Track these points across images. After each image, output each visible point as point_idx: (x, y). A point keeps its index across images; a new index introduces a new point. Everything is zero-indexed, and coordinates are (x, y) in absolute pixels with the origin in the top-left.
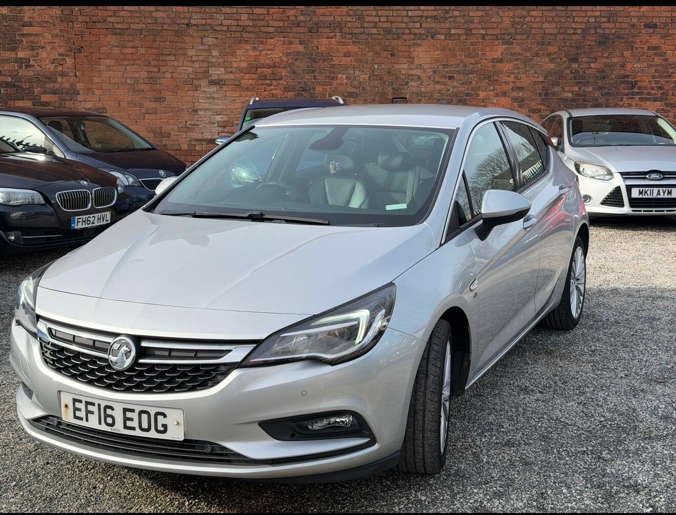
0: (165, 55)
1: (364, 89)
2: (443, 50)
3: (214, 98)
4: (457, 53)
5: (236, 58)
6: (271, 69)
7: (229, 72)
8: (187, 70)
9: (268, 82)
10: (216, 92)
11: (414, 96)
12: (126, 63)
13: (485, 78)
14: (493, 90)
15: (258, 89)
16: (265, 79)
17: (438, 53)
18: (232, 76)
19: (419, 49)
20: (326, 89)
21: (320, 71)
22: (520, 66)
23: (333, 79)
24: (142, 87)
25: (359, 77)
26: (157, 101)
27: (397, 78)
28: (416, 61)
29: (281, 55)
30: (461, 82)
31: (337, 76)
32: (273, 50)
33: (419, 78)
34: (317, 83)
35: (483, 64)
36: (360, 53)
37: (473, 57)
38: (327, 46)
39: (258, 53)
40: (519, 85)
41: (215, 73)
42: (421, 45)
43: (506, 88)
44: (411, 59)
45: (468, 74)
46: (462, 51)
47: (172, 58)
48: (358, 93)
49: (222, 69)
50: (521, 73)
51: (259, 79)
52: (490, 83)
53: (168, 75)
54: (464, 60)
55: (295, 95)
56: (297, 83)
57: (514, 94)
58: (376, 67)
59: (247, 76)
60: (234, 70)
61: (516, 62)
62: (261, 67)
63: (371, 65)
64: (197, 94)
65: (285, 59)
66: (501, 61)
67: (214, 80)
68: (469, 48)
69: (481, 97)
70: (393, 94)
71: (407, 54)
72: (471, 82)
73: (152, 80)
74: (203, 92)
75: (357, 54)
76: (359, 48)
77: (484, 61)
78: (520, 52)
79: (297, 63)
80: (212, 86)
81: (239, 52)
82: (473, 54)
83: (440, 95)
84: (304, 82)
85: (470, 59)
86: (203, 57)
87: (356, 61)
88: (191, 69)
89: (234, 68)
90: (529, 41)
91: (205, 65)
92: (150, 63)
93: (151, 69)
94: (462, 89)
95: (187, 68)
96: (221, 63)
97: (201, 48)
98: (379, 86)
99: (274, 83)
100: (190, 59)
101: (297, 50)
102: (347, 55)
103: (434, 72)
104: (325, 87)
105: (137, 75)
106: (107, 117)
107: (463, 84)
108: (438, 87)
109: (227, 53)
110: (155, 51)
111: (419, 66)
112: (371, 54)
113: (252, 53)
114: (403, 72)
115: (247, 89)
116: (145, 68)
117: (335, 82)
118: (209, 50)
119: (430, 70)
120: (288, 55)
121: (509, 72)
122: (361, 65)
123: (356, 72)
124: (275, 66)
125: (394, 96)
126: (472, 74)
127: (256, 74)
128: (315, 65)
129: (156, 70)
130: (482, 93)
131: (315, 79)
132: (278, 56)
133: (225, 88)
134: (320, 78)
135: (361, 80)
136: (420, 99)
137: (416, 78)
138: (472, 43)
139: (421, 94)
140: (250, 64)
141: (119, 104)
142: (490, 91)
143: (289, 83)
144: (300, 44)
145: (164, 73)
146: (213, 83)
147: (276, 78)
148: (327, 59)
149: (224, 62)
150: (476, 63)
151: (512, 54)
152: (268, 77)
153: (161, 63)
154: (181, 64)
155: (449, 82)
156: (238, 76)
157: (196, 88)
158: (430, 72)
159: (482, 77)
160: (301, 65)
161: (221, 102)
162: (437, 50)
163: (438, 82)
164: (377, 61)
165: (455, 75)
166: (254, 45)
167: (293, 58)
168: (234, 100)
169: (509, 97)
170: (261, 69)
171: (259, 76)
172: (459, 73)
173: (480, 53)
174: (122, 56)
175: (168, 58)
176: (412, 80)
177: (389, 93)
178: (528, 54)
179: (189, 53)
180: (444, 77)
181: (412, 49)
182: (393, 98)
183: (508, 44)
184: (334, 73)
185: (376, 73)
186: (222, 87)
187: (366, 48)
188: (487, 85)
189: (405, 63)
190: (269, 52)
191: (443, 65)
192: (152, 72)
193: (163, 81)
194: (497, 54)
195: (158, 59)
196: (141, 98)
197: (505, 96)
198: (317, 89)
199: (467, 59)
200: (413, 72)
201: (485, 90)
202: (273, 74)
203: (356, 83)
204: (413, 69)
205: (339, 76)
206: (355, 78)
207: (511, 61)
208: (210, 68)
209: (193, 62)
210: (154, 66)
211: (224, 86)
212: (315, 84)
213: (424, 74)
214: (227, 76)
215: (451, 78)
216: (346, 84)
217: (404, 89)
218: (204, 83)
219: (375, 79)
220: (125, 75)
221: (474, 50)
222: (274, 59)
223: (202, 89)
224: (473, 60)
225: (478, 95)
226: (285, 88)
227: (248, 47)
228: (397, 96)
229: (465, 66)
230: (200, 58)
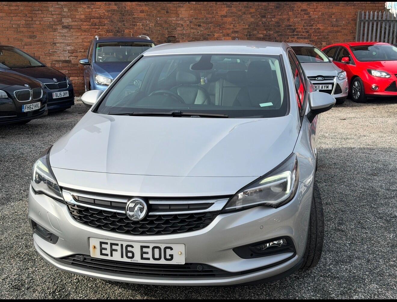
0: (35, 10)
1: (152, 31)
2: (195, 10)
3: (65, 36)
4: (202, 12)
5: (78, 13)
6: (98, 20)
7: (74, 21)
8: (49, 19)
9: (97, 27)
10: (67, 33)
11: (180, 36)
12: (12, 15)
13: (217, 26)
14: (222, 33)
15: (91, 31)
16: (96, 25)
17: (192, 11)
18: (76, 23)
19: (182, 9)
20: (130, 31)
21: (127, 21)
22: (236, 19)
23: (134, 25)
24: (22, 29)
25: (149, 24)
26: (31, 38)
27: (170, 25)
28: (181, 16)
29: (104, 11)
30: (205, 28)
31: (137, 24)
32: (99, 9)
33: (182, 25)
34: (125, 28)
35: (216, 18)
36: (149, 11)
37: (211, 14)
38: (131, 7)
39: (91, 10)
40: (236, 30)
41: (67, 21)
42: (183, 7)
43: (229, 32)
44: (177, 15)
45: (208, 24)
46: (205, 10)
47: (40, 12)
48: (149, 34)
49: (70, 19)
50: (236, 23)
51: (92, 25)
52: (220, 28)
53: (38, 23)
54: (206, 16)
55: (113, 35)
56: (114, 28)
57: (233, 35)
58: (158, 19)
59: (85, 23)
60: (77, 20)
61: (234, 17)
62: (92, 18)
63: (155, 18)
64: (55, 33)
65: (106, 14)
66: (226, 16)
67: (66, 25)
68: (209, 9)
69: (216, 36)
70: (168, 34)
71: (175, 11)
72: (210, 28)
73: (28, 25)
74: (59, 32)
75: (148, 11)
76: (149, 8)
77: (217, 17)
78: (236, 12)
79: (114, 16)
80: (64, 29)
81: (80, 9)
82: (211, 12)
83: (193, 35)
84: (118, 27)
85: (210, 15)
86: (59, 12)
87: (147, 15)
88: (51, 19)
89: (77, 18)
90: (240, 6)
91: (59, 16)
92: (27, 15)
93: (27, 19)
94: (206, 32)
95: (49, 18)
96: (69, 16)
97: (57, 6)
98: (160, 30)
99: (101, 27)
100: (51, 13)
101: (113, 9)
102: (142, 12)
103: (191, 22)
104: (130, 30)
105: (19, 22)
107: (206, 29)
108: (192, 31)
109: (73, 10)
110: (30, 8)
111: (182, 19)
112: (155, 12)
113: (87, 10)
114: (173, 22)
115: (85, 31)
116: (24, 18)
117: (136, 28)
118: (62, 8)
119: (188, 21)
120: (108, 11)
121: (230, 22)
122: (150, 17)
123: (147, 22)
124: (101, 18)
125: (169, 36)
126: (211, 24)
127: (90, 22)
128: (124, 17)
129: (30, 19)
130: (216, 34)
131: (124, 25)
132: (102, 12)
133: (72, 30)
134: (127, 25)
135: (150, 26)
136: (183, 38)
137: (181, 25)
138: (210, 6)
139: (184, 34)
140: (86, 16)
141: (9, 39)
142: (220, 33)
143: (109, 28)
144: (115, 5)
145: (35, 21)
146: (65, 27)
147: (102, 25)
148: (130, 14)
149: (71, 15)
150: (213, 17)
151: (231, 13)
152: (97, 24)
153: (33, 15)
154: (45, 16)
155: (199, 28)
156: (80, 23)
157: (55, 30)
158: (188, 22)
159: (216, 26)
160: (116, 17)
161: (70, 38)
162: (191, 10)
163: (192, 28)
164: (159, 16)
165: (201, 24)
166: (88, 5)
167: (111, 14)
168: (77, 37)
169: (230, 36)
170: (93, 19)
171: (92, 24)
172: (203, 23)
173: (215, 12)
174: (9, 11)
175: (37, 12)
176: (178, 26)
177: (166, 34)
178: (240, 13)
179: (50, 10)
180: (196, 25)
181: (178, 9)
182: (168, 37)
183: (229, 7)
184: (135, 22)
185: (158, 23)
186: (70, 30)
187: (152, 8)
188: (219, 30)
189: (174, 17)
190: (97, 10)
191: (195, 18)
192: (28, 20)
193: (35, 26)
194: (224, 13)
195: (31, 13)
196: (22, 36)
197: (228, 36)
198: (125, 31)
199: (207, 15)
200: (179, 22)
201: (218, 33)
202: (100, 22)
203: (147, 28)
204: (179, 21)
205: (138, 24)
206: (147, 26)
207: (231, 17)
208: (63, 19)
209: (53, 15)
210: (29, 17)
211: (71, 29)
212: (124, 29)
213: (185, 23)
214: (73, 23)
215: (199, 26)
216: (142, 28)
217: (174, 32)
218: (59, 27)
219: (158, 25)
220: (12, 22)
221: (211, 10)
222: (100, 14)
223: (58, 31)
224: (211, 16)
225: (214, 35)
226: (107, 31)
227: (85, 7)
228: (170, 36)
229: (207, 19)
230: (57, 13)
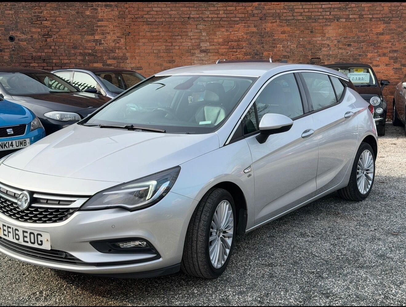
0: (175, 36)
1: (293, 53)
2: (344, 28)
3: (203, 60)
4: (354, 30)
5: (217, 36)
6: (237, 43)
7: (212, 45)
8: (188, 44)
9: (235, 50)
10: (204, 57)
11: (325, 57)
12: (154, 41)
13: (371, 45)
14: (377, 52)
15: (229, 54)
16: (233, 48)
17: (341, 30)
18: (214, 47)
19: (329, 28)
20: (270, 54)
21: (266, 42)
22: (395, 37)
23: (274, 47)
24: (162, 54)
25: (291, 46)
26: (171, 63)
27: (314, 46)
28: (327, 35)
29: (243, 34)
30: (356, 48)
31: (277, 46)
32: (238, 31)
33: (328, 45)
34: (264, 50)
35: (370, 36)
36: (291, 31)
37: (364, 32)
38: (271, 28)
39: (229, 33)
40: (394, 49)
41: (204, 45)
42: (330, 25)
43: (385, 51)
44: (323, 34)
45: (360, 43)
46: (357, 28)
47: (180, 37)
48: (290, 56)
49: (208, 43)
50: (396, 41)
51: (230, 48)
52: (375, 48)
53: (177, 48)
54: (358, 34)
55: (251, 58)
56: (252, 51)
57: (391, 55)
58: (301, 40)
59: (223, 47)
60: (215, 44)
61: (393, 35)
62: (231, 42)
63: (298, 38)
64: (193, 58)
65: (245, 36)
66: (382, 34)
67: (203, 49)
68: (361, 27)
69: (369, 57)
70: (312, 56)
71: (321, 31)
72: (362, 47)
73: (168, 51)
74: (197, 56)
75: (289, 32)
76: (291, 28)
77: (371, 34)
78: (395, 28)
79: (253, 38)
80: (202, 53)
81: (218, 33)
82: (364, 30)
83: (342, 56)
84: (256, 50)
85: (362, 33)
86: (198, 36)
87: (288, 36)
88: (190, 43)
89: (215, 42)
90: (401, 21)
91: (198, 41)
92: (167, 41)
93: (167, 44)
94: (356, 52)
95: (188, 43)
96: (208, 40)
97: (196, 31)
98: (303, 51)
99: (238, 51)
100: (190, 38)
101: (253, 31)
102: (284, 32)
103: (338, 42)
104: (269, 53)
105: (160, 48)
106: (135, 72)
107: (357, 49)
108: (340, 51)
109: (211, 34)
110: (170, 34)
111: (329, 38)
112: (298, 32)
113: (225, 33)
114: (318, 42)
115: (222, 55)
116: (164, 44)
117: (275, 49)
118: (201, 32)
119: (336, 41)
120: (247, 33)
121: (388, 41)
122: (292, 38)
123: (288, 43)
124: (239, 41)
125: (312, 58)
126: (363, 43)
127: (228, 46)
128: (263, 39)
129: (170, 44)
130: (370, 54)
131: (263, 48)
132: (241, 35)
133: (209, 54)
134: (266, 47)
135: (292, 48)
136: (329, 59)
137: (327, 46)
138: (363, 23)
139: (330, 55)
140: (224, 40)
141: (150, 64)
142: (375, 53)
143: (247, 51)
144: (254, 27)
145: (174, 46)
146: (202, 51)
147: (240, 48)
148: (270, 36)
149: (209, 39)
150: (366, 36)
151: (389, 30)
152: (235, 47)
153: (173, 41)
154: (184, 41)
155: (348, 48)
156: (217, 47)
157: (193, 54)
158: (336, 42)
159: (370, 45)
160: (255, 40)
161: (207, 62)
162: (340, 28)
163: (340, 48)
164: (302, 36)
165: (352, 44)
166: (227, 29)
167: (250, 36)
168: (214, 61)
169: (387, 56)
170: (231, 43)
171: (229, 47)
172: (354, 42)
173: (369, 29)
174: (151, 37)
175: (177, 37)
176: (324, 47)
177: (309, 55)
178: (400, 30)
179: (189, 34)
180: (345, 45)
181: (324, 28)
182: (312, 59)
183: (387, 24)
184: (275, 44)
185: (301, 43)
186: (208, 54)
187: (295, 28)
188: (373, 49)
189: (320, 37)
190: (236, 32)
191: (344, 37)
192: (168, 46)
193: (174, 51)
194: (380, 30)
195: (171, 38)
196: (161, 61)
197: (385, 56)
198: (264, 53)
199: (360, 33)
200: (325, 42)
201: (372, 53)
202: (238, 45)
203: (288, 50)
204: (324, 41)
205: (278, 45)
206: (288, 47)
207: (389, 34)
208: (201, 43)
209: (191, 39)
210: (169, 43)
211: (209, 53)
212: (263, 51)
213: (332, 43)
214: (211, 47)
215: (349, 45)
216: (282, 50)
217: (319, 52)
218: (197, 51)
219: (300, 47)
220: (153, 48)
221: (365, 27)
222: (238, 37)
223: (196, 55)
224: (364, 34)
225: (367, 55)
226: (245, 54)
227: (224, 30)
228: (314, 57)
229: (359, 37)
230: (196, 37)
